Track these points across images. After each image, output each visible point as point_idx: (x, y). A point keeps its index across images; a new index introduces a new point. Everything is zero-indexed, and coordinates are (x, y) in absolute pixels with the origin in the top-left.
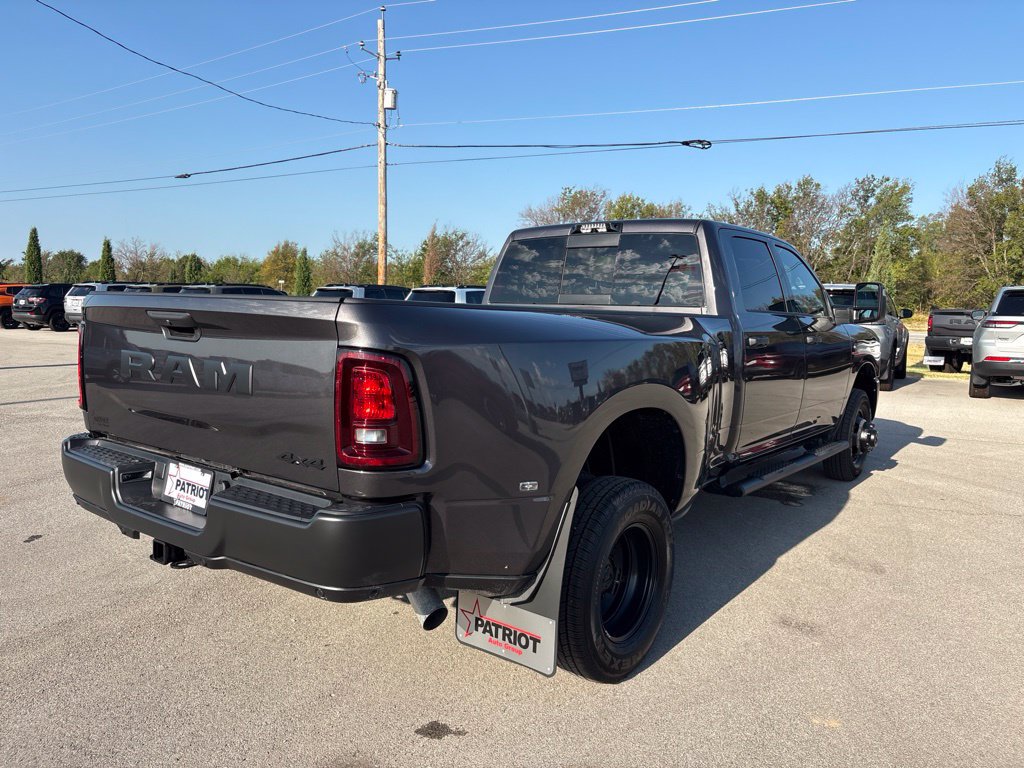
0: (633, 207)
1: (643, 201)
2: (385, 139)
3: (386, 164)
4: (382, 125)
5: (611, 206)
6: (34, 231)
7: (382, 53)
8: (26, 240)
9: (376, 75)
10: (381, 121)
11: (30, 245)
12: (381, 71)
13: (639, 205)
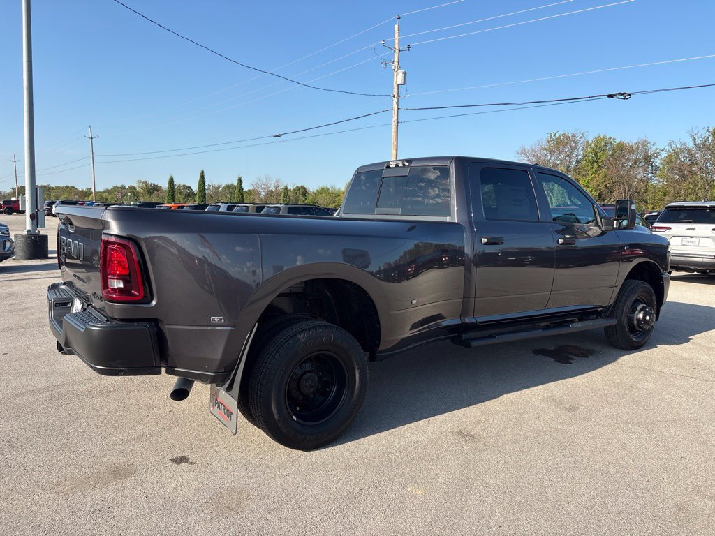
0: (606, 145)
1: (614, 140)
2: (398, 105)
3: (398, 122)
4: (396, 96)
5: (588, 145)
6: (203, 172)
7: (397, 47)
8: (198, 178)
9: (393, 62)
10: (395, 93)
11: (200, 181)
12: (396, 60)
13: (611, 143)
